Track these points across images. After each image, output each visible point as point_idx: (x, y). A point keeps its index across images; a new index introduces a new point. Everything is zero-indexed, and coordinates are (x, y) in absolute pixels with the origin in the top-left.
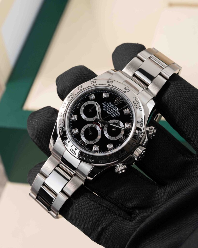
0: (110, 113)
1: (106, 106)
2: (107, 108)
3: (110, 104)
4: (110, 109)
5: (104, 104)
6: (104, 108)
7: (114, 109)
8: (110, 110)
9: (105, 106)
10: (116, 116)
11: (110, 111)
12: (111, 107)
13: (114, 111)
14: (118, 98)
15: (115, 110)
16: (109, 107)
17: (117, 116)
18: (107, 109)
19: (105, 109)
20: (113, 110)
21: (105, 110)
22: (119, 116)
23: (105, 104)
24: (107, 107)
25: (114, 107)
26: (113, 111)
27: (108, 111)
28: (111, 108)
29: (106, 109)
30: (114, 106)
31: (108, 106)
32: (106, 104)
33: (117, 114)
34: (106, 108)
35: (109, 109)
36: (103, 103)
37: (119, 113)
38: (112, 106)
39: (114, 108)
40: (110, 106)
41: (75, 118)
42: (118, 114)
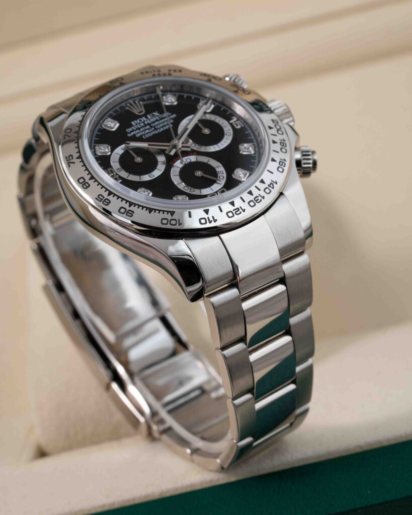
0: (159, 128)
1: (138, 131)
2: (145, 130)
3: (136, 124)
4: (148, 127)
5: (132, 134)
6: (141, 136)
7: (152, 120)
8: (151, 127)
9: (138, 133)
10: (172, 121)
11: (154, 127)
12: (144, 124)
13: (157, 120)
14: (128, 105)
15: (157, 118)
16: (144, 126)
17: (172, 119)
18: (147, 131)
19: (145, 135)
20: (154, 122)
21: (147, 136)
22: (175, 115)
23: (131, 132)
24: (142, 131)
25: (147, 118)
26: (156, 123)
27: (154, 131)
28: (148, 124)
29: (147, 134)
30: (144, 118)
31: (141, 128)
32: (133, 131)
33: (168, 119)
34: (143, 133)
35: (149, 129)
36: (129, 135)
37: (166, 114)
38: (144, 121)
39: (151, 118)
40: (142, 124)
42: (168, 116)
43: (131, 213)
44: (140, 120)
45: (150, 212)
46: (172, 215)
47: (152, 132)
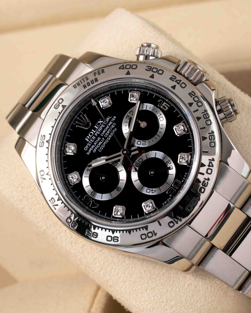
0: (108, 136)
1: (93, 147)
2: (98, 143)
3: (89, 139)
4: (99, 138)
5: (90, 151)
6: (97, 150)
7: (100, 130)
8: (101, 137)
9: (94, 148)
10: (115, 124)
11: (104, 136)
12: (95, 136)
13: (103, 129)
14: (77, 122)
15: (103, 126)
16: (96, 140)
17: (114, 122)
18: (100, 143)
19: (99, 148)
20: (102, 132)
21: (102, 148)
22: (115, 117)
23: (89, 149)
24: (96, 145)
25: (95, 129)
26: (104, 131)
27: (105, 141)
28: (99, 135)
29: (101, 146)
30: (93, 130)
31: (94, 142)
32: (90, 147)
33: (111, 123)
34: (98, 147)
35: (100, 140)
36: (88, 154)
37: (108, 119)
38: (94, 133)
39: (98, 129)
40: (94, 138)
41: (119, 211)
42: (110, 120)
43: (117, 238)
44: (91, 134)
45: (130, 233)
46: (147, 230)
47: (103, 143)
